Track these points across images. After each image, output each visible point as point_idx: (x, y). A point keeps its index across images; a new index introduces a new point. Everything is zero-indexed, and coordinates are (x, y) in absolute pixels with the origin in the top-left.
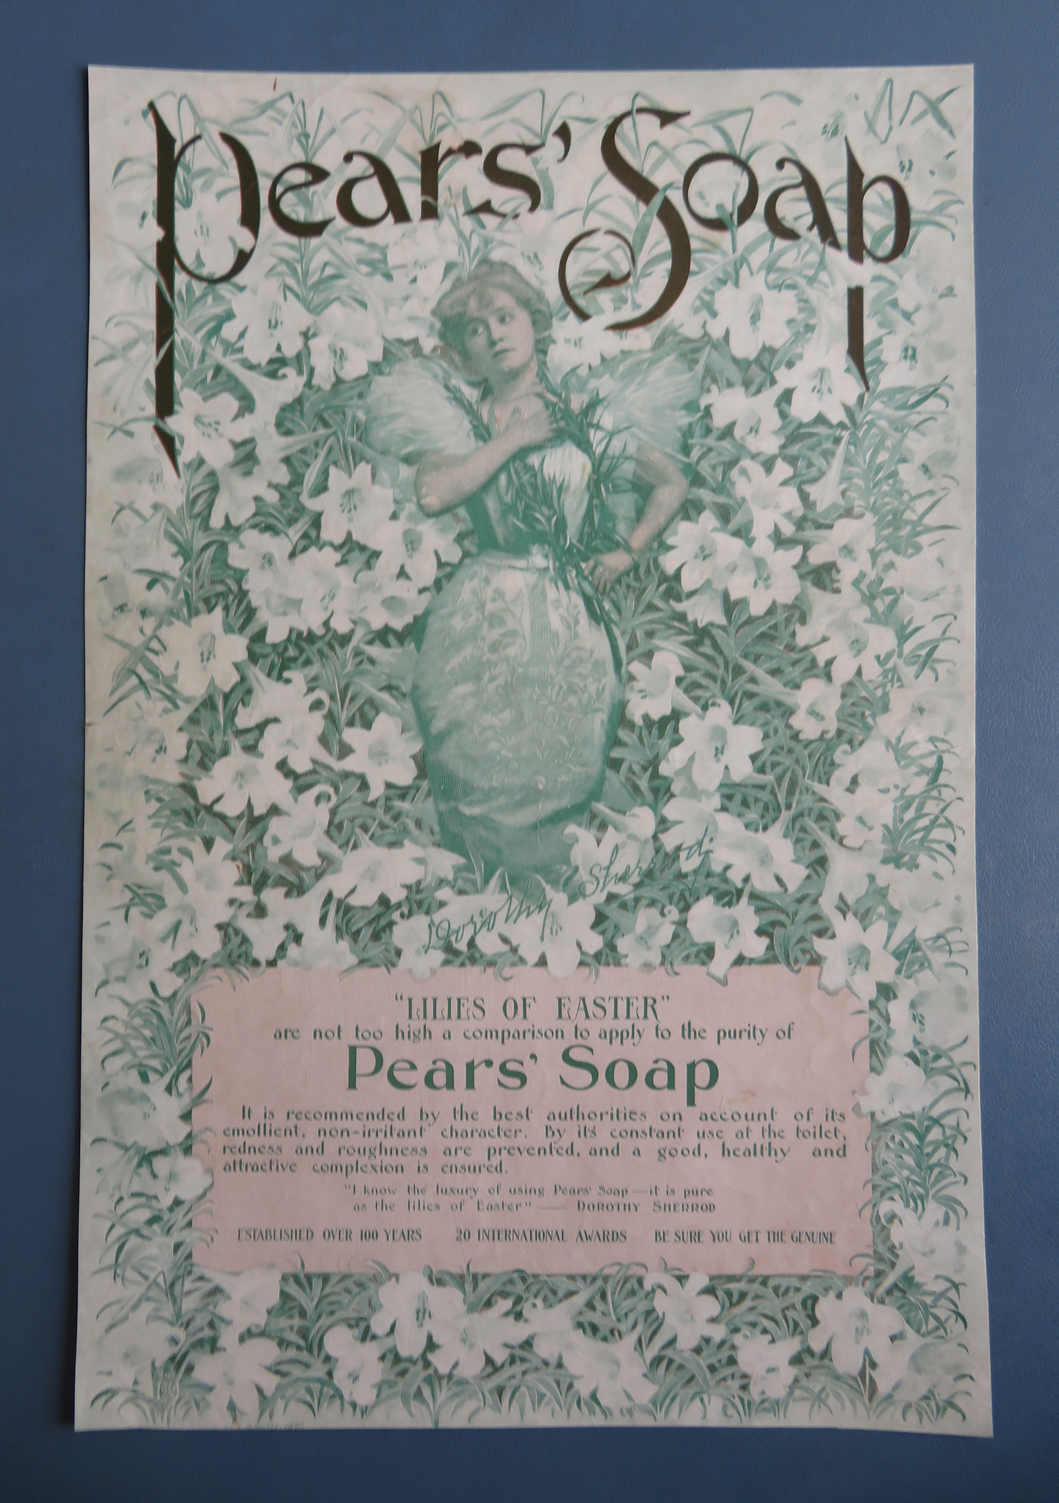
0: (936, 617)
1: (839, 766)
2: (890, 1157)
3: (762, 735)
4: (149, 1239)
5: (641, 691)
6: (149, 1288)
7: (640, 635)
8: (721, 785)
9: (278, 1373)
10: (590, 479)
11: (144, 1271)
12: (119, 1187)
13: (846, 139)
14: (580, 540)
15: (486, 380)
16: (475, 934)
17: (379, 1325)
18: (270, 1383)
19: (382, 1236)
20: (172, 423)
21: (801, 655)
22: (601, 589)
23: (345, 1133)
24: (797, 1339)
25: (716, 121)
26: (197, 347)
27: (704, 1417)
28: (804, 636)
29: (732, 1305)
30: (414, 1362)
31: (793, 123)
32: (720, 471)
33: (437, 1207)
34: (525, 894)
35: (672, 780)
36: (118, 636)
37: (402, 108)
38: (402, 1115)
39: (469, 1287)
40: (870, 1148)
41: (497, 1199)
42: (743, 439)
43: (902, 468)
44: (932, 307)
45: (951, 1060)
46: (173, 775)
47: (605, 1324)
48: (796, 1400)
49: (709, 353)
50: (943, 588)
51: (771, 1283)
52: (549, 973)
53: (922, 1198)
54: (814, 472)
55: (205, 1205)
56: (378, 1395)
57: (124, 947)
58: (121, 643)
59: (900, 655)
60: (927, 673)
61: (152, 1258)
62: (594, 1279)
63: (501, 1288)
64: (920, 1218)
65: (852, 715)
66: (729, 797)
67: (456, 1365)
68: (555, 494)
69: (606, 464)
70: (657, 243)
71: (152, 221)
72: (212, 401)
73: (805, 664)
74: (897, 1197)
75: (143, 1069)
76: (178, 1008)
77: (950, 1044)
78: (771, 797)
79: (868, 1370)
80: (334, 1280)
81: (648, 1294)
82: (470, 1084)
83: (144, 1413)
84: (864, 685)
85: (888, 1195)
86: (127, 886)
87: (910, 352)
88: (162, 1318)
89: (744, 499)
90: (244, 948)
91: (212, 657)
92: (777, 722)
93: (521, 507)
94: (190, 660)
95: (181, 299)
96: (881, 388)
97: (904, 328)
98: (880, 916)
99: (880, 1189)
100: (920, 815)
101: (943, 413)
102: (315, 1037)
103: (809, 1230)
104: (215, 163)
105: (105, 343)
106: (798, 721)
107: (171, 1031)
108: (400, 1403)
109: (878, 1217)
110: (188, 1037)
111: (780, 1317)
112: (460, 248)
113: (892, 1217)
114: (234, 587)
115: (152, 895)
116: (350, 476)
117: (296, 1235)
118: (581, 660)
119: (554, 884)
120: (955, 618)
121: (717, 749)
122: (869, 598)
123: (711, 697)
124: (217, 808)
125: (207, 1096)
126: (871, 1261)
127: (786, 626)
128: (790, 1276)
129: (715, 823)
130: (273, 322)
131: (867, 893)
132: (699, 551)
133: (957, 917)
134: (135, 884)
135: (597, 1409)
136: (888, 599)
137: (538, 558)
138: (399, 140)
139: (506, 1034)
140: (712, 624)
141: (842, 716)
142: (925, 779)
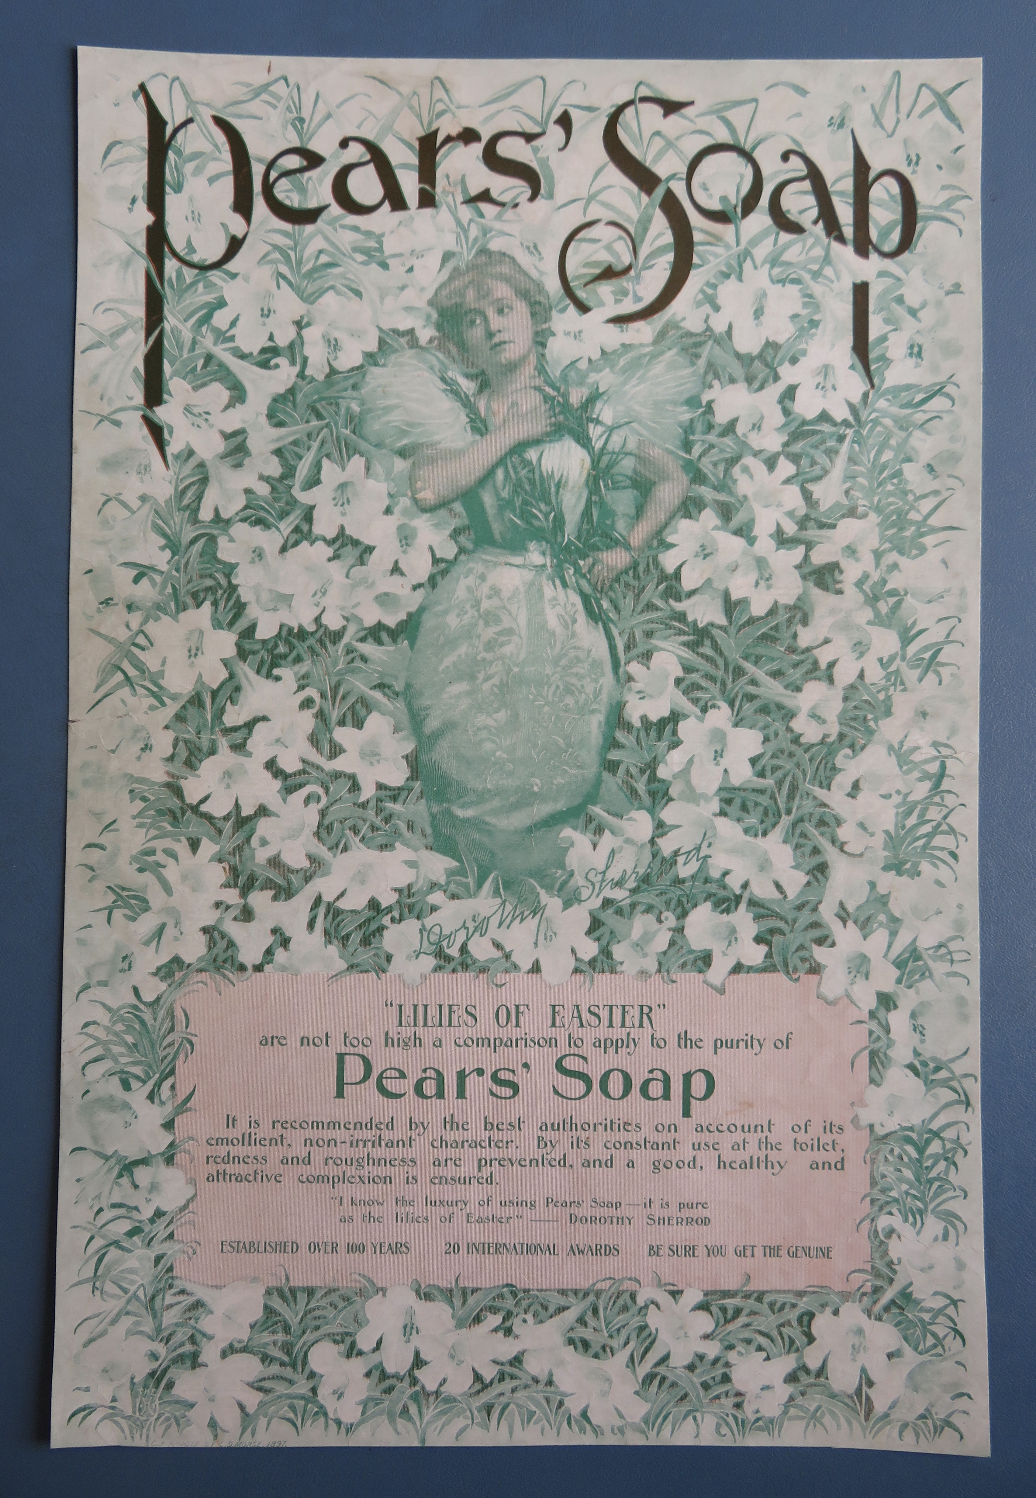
0: (941, 620)
1: (840, 770)
2: (888, 1170)
3: (762, 739)
4: (129, 1251)
5: (639, 692)
6: (128, 1302)
7: (638, 634)
8: (720, 789)
9: (260, 1389)
10: (589, 474)
11: (124, 1285)
12: (98, 1197)
13: (852, 132)
14: (578, 538)
15: (483, 373)
16: (468, 939)
17: (365, 1341)
18: (252, 1399)
19: (369, 1249)
20: (162, 414)
21: (802, 657)
22: (599, 587)
23: (332, 1143)
24: (793, 1356)
25: (720, 111)
26: (187, 335)
27: (697, 1436)
28: (806, 637)
29: (727, 1321)
30: (401, 1379)
31: (799, 115)
32: (721, 467)
33: (426, 1219)
34: (519, 898)
35: (670, 783)
36: (103, 631)
37: (400, 94)
38: (391, 1125)
39: (457, 1302)
40: (868, 1162)
41: (488, 1211)
42: (745, 435)
43: (906, 467)
44: (939, 304)
45: (952, 1072)
46: (158, 773)
47: (597, 1340)
48: (791, 1419)
49: (712, 348)
50: (948, 591)
51: (767, 1299)
52: (543, 980)
53: (921, 1212)
54: (817, 470)
55: (188, 1217)
56: (363, 1413)
57: (106, 951)
58: (106, 638)
59: (903, 658)
60: (931, 676)
61: (131, 1271)
62: (586, 1294)
63: (491, 1303)
64: (918, 1233)
65: (854, 719)
66: (728, 802)
67: (443, 1382)
68: (553, 489)
69: (605, 459)
70: (660, 235)
71: (142, 206)
72: (202, 391)
73: (807, 666)
74: (895, 1211)
75: (124, 1076)
76: (161, 1013)
77: (951, 1056)
78: (771, 801)
79: (864, 1388)
80: (319, 1294)
81: (641, 1309)
82: (461, 1094)
83: (123, 1431)
84: (866, 688)
85: (886, 1210)
86: (109, 887)
87: (916, 350)
88: (141, 1332)
89: (745, 497)
90: (230, 952)
91: (199, 653)
92: (778, 725)
93: (518, 502)
94: (177, 656)
95: (172, 286)
96: (885, 386)
97: (910, 325)
98: (881, 925)
99: (879, 1203)
100: (922, 822)
101: (949, 411)
102: (302, 1045)
103: (806, 1244)
104: (207, 147)
105: (93, 329)
106: (798, 725)
107: (154, 1037)
108: (387, 1421)
109: (876, 1231)
110: (171, 1044)
111: (775, 1334)
112: (458, 236)
113: (890, 1232)
114: (224, 582)
115: (135, 897)
116: (343, 469)
117: (281, 1247)
118: (579, 660)
119: (549, 888)
120: (960, 621)
121: (716, 752)
122: (872, 600)
123: (711, 699)
124: (203, 808)
125: (189, 1105)
126: (869, 1277)
127: (788, 627)
128: (785, 1292)
129: (714, 828)
130: (266, 312)
131: (867, 901)
132: (699, 550)
133: (959, 926)
134: (118, 886)
135: (588, 1427)
136: (892, 600)
137: (535, 555)
138: (396, 127)
139: (498, 1041)
140: (712, 625)
141: (844, 719)
142: (927, 785)
